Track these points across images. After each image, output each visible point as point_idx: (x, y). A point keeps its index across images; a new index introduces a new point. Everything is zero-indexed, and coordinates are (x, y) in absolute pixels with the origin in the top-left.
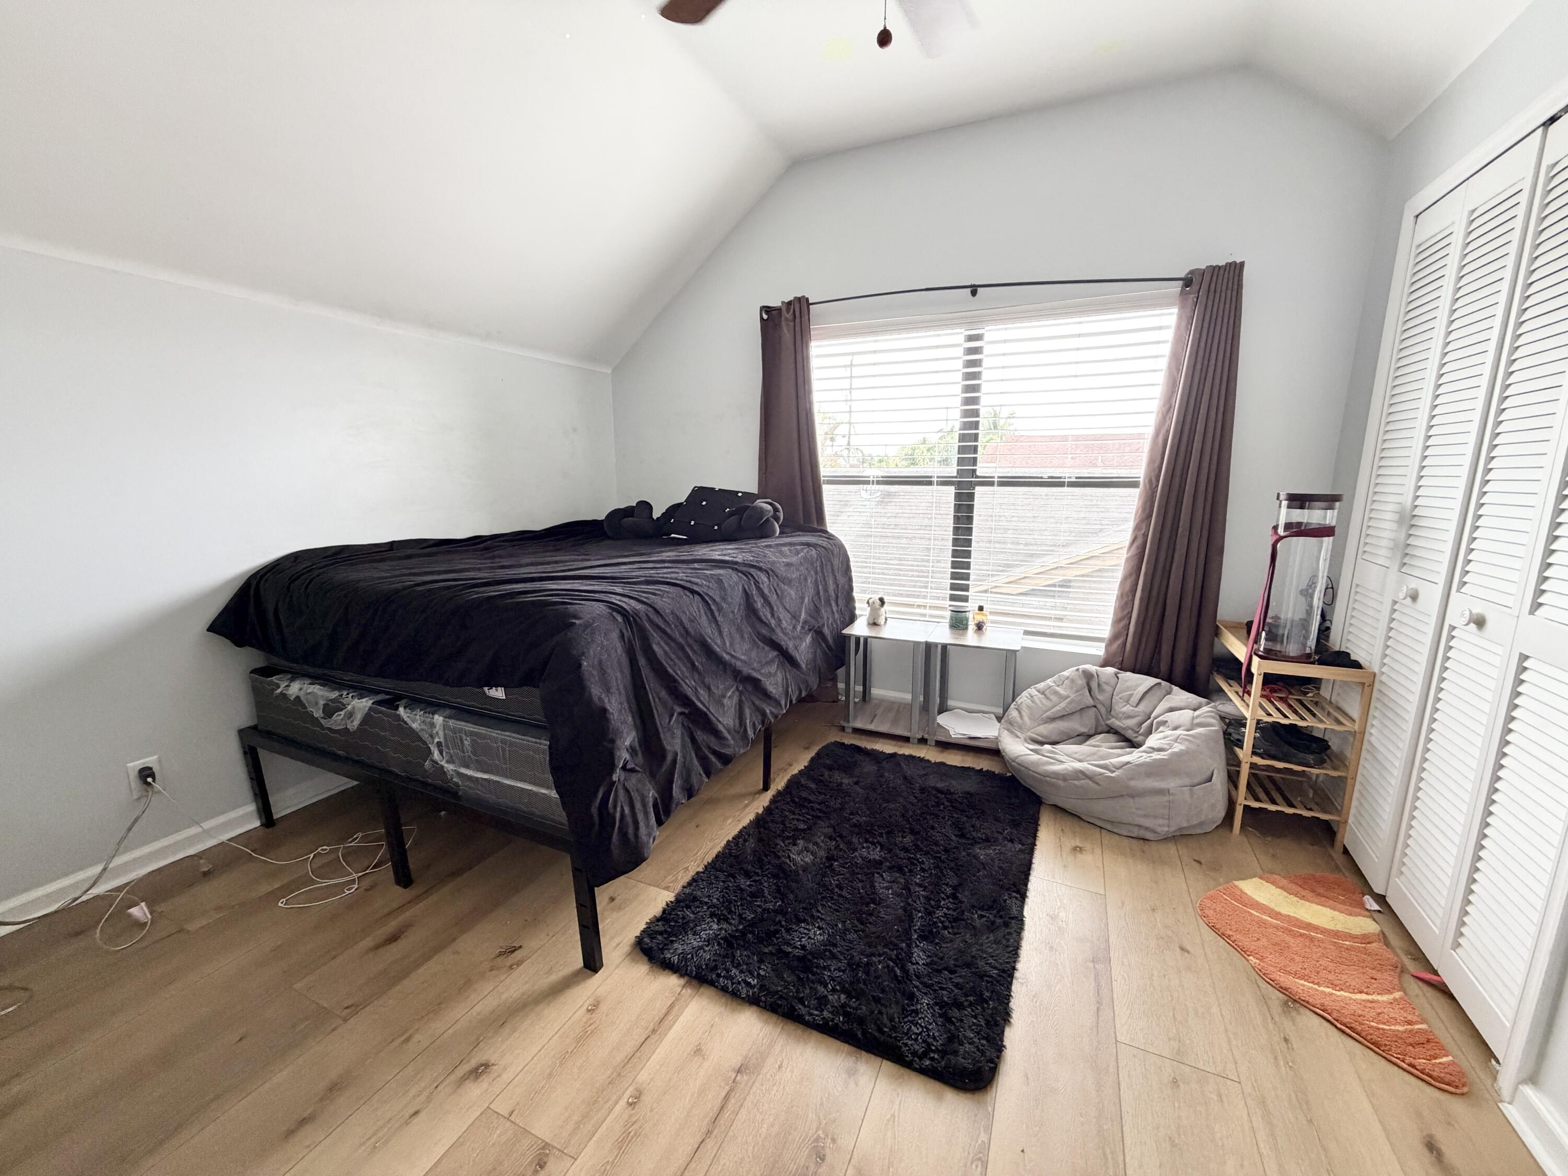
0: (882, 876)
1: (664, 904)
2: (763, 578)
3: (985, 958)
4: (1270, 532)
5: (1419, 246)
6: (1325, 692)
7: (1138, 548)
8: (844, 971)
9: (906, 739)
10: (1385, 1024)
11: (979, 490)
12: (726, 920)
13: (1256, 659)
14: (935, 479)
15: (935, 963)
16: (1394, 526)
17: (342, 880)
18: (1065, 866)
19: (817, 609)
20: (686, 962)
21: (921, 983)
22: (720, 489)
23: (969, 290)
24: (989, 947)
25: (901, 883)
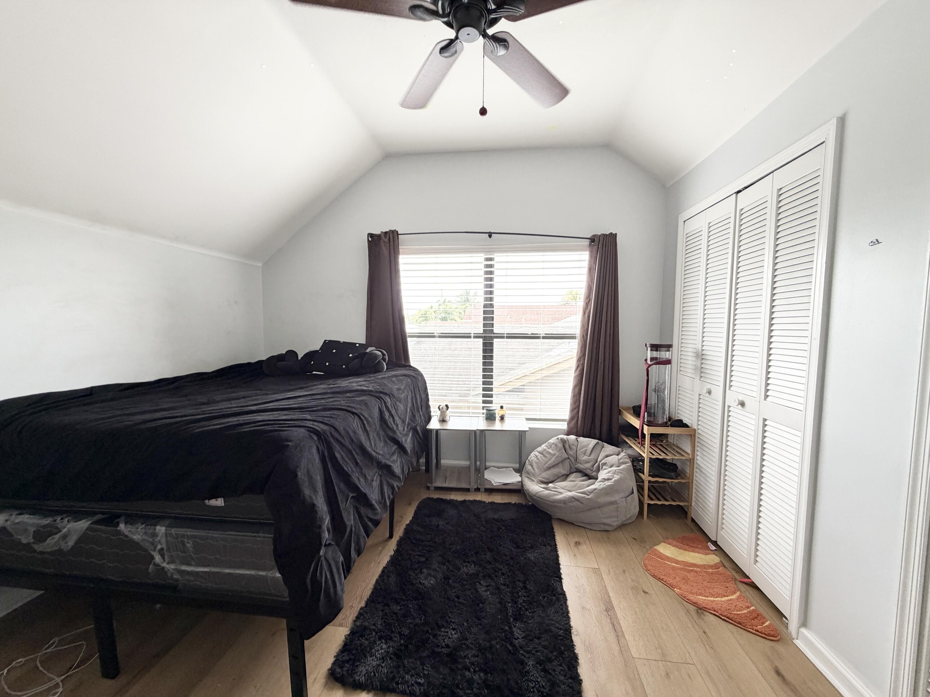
0: (480, 583)
1: (344, 637)
2: (388, 399)
3: (554, 624)
4: (644, 362)
5: (687, 234)
6: (670, 440)
7: (580, 371)
8: (477, 656)
9: (468, 490)
10: (739, 611)
11: (495, 340)
12: (391, 639)
13: (646, 427)
14: (472, 335)
15: (529, 636)
16: (694, 359)
17: (45, 687)
18: (575, 555)
19: (414, 416)
20: (371, 679)
21: (524, 651)
22: (343, 342)
23: (487, 234)
24: (554, 616)
25: (493, 586)
